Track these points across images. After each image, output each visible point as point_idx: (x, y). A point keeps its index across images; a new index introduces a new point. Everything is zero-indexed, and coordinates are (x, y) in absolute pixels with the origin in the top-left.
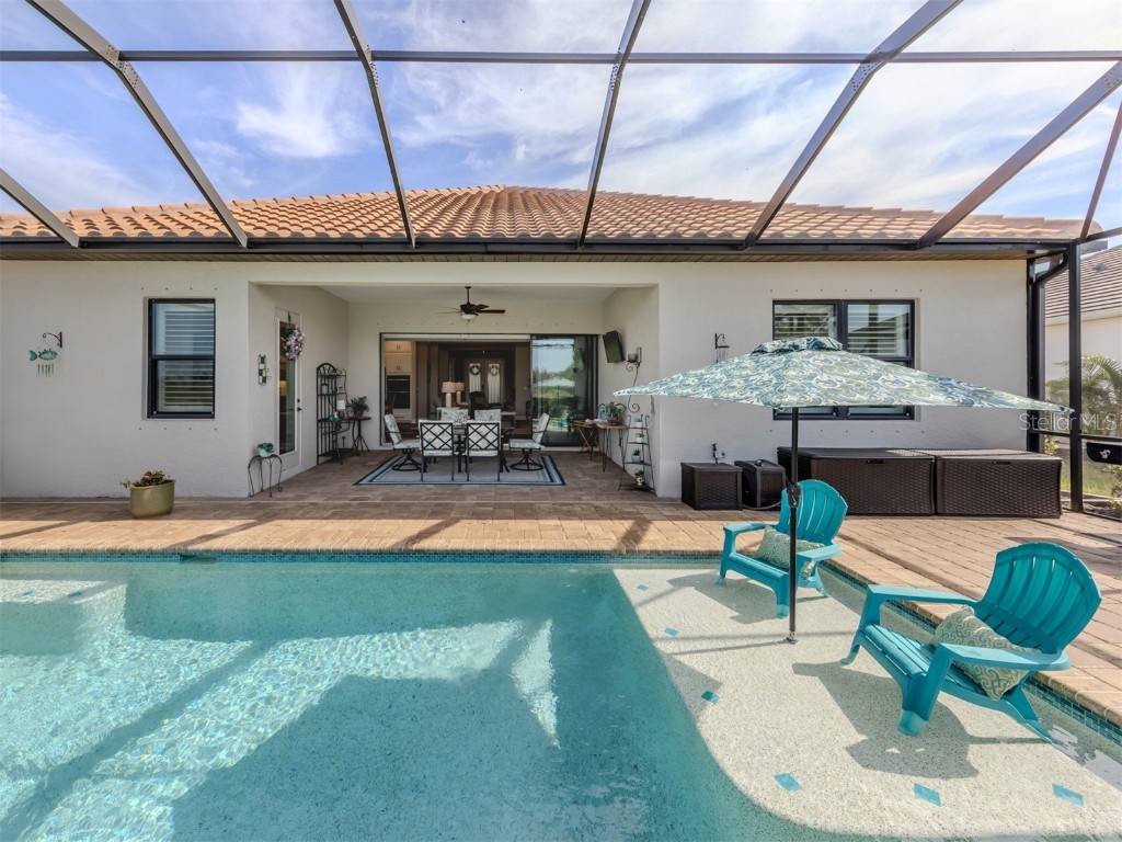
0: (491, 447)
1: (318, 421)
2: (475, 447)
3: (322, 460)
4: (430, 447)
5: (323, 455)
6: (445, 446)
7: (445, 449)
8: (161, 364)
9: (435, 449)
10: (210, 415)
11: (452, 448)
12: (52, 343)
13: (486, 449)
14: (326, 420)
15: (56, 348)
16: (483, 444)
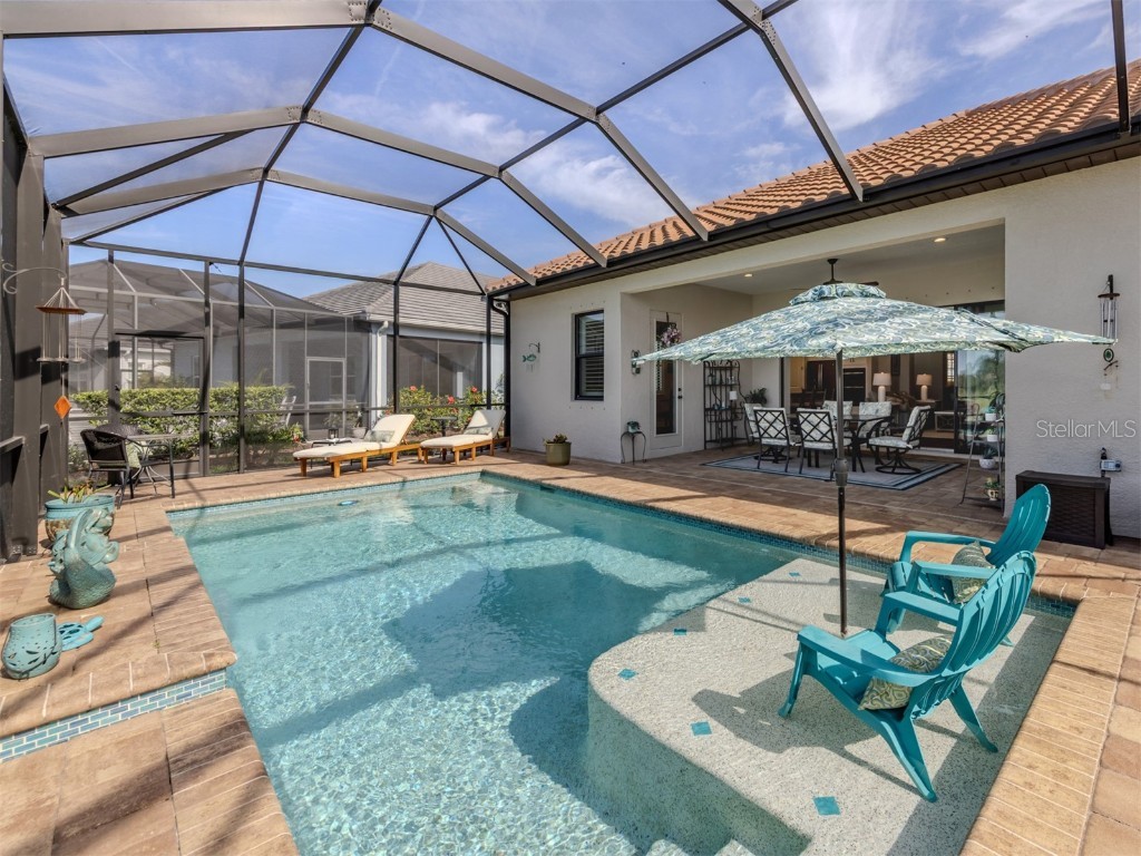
0: (825, 439)
1: (706, 410)
2: (808, 438)
3: (709, 446)
4: (766, 435)
5: (711, 441)
6: (780, 435)
7: (780, 439)
8: (584, 361)
9: (771, 437)
10: (601, 398)
11: (787, 438)
12: (534, 350)
13: (820, 441)
14: (711, 409)
15: (536, 354)
16: (816, 435)
